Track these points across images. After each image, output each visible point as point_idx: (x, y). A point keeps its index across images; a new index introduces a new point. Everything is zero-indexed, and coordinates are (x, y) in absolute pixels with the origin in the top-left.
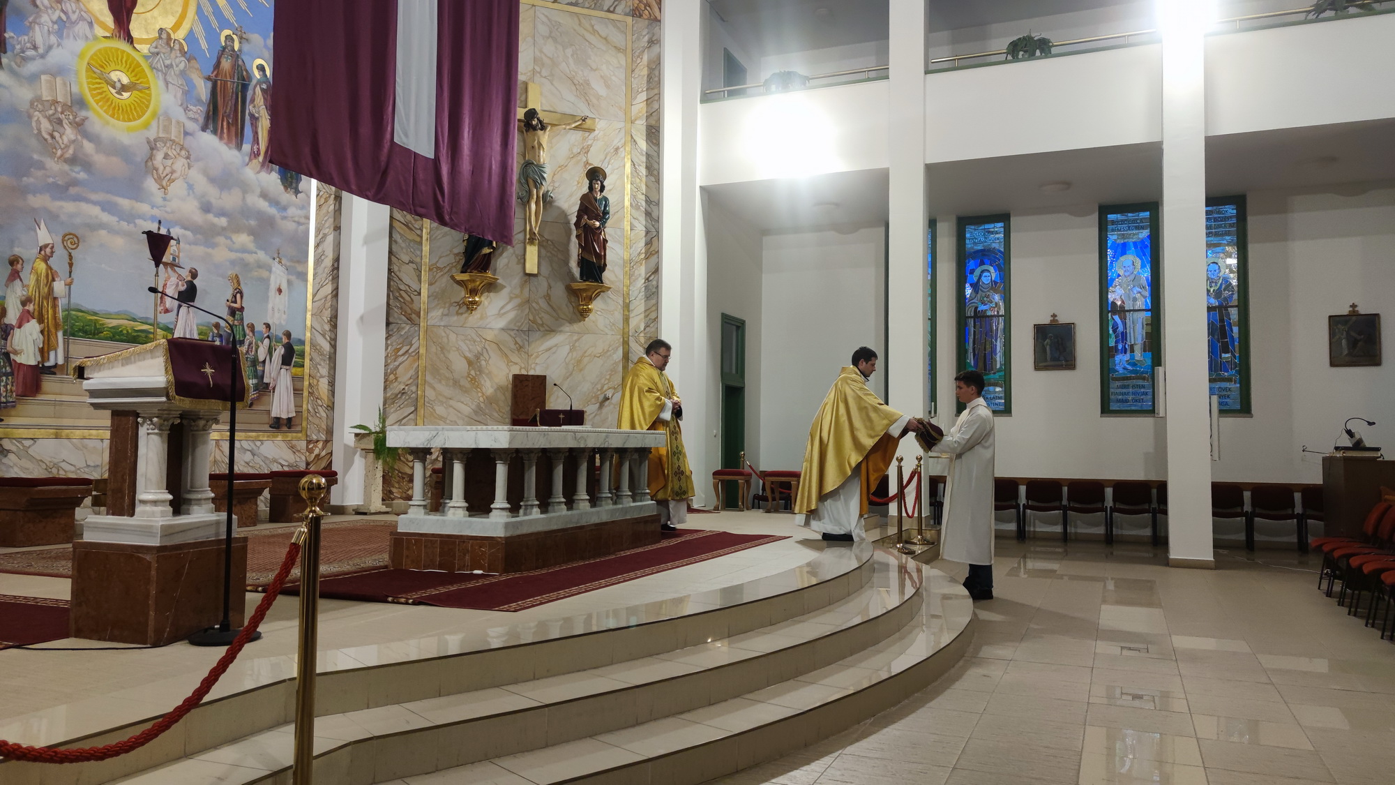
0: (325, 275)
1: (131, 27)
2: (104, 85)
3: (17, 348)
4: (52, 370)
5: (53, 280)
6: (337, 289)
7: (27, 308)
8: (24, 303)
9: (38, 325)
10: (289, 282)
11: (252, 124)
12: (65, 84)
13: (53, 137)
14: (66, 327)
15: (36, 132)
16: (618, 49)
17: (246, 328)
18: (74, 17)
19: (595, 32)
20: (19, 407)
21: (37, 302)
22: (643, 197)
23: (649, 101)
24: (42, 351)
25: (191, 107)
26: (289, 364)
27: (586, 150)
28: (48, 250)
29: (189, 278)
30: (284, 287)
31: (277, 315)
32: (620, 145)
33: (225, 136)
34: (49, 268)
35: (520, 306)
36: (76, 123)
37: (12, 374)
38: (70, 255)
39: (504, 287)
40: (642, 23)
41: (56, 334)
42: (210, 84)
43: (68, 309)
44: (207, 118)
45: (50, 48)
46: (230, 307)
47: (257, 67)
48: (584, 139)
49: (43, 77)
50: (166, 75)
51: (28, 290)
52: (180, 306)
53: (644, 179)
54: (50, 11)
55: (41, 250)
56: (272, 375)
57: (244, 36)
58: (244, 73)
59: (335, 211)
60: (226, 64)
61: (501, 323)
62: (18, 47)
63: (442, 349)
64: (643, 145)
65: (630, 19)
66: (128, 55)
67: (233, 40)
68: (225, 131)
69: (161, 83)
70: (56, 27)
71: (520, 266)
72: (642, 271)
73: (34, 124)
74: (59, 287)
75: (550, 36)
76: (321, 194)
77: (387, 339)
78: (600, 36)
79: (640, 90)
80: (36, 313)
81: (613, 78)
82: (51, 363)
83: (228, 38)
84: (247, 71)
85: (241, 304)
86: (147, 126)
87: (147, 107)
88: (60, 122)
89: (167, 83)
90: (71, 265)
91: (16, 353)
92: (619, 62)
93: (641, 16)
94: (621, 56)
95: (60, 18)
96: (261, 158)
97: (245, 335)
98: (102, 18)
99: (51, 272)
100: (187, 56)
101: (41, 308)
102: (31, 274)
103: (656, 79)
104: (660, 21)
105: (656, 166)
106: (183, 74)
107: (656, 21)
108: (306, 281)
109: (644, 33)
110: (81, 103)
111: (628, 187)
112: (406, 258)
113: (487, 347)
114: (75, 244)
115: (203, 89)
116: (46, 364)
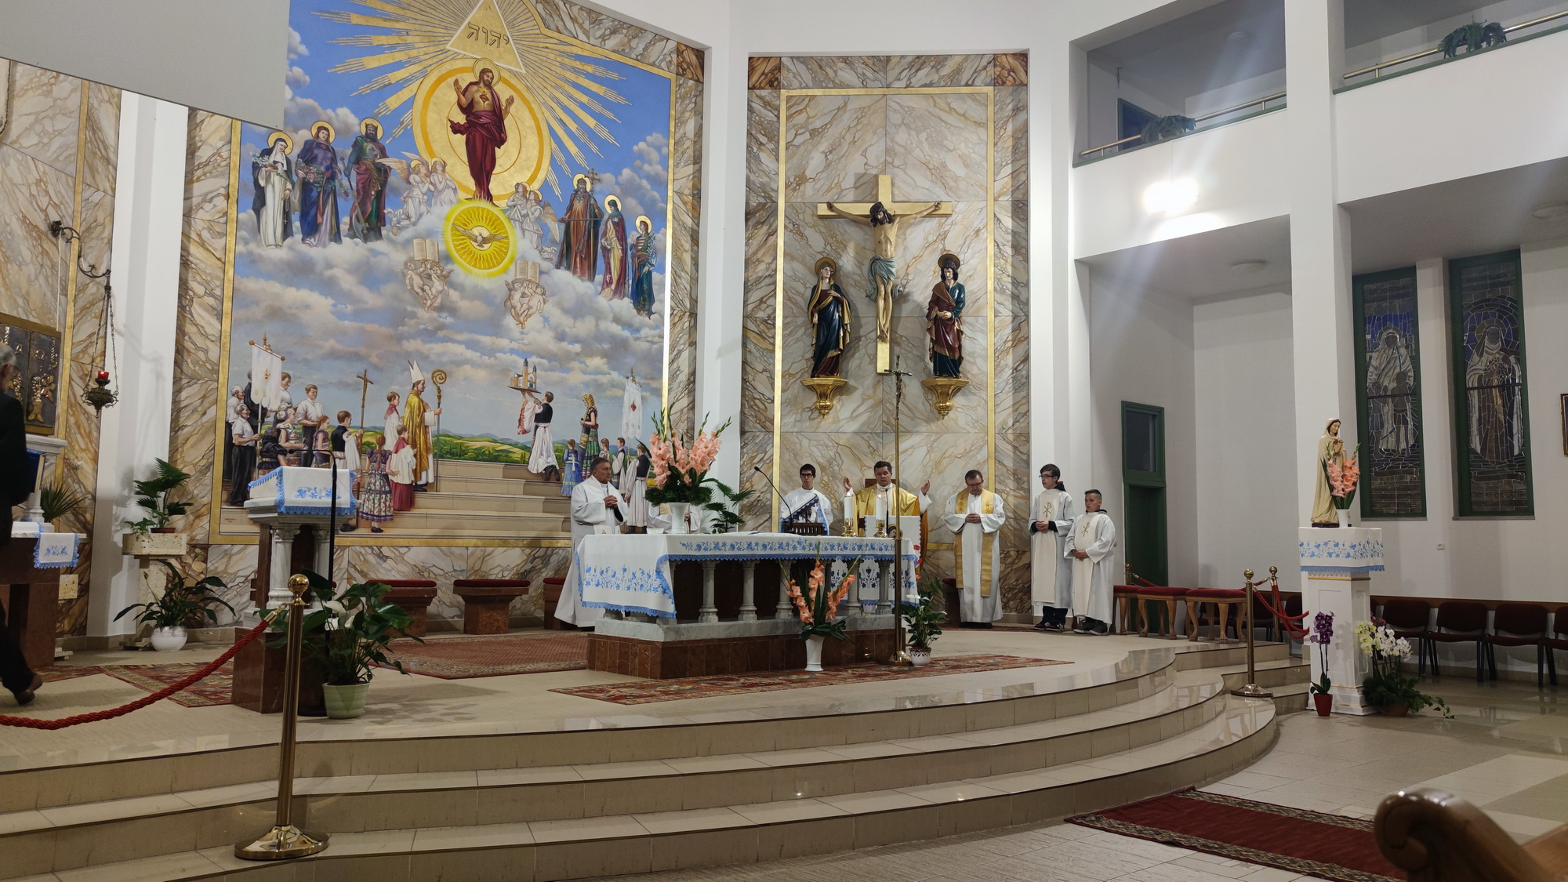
0: (680, 389)
1: (490, 186)
2: (468, 240)
3: (394, 470)
4: (424, 488)
5: (425, 411)
6: (694, 401)
7: (402, 436)
8: (400, 432)
9: (411, 450)
10: (643, 398)
11: (604, 256)
12: (433, 244)
13: (423, 290)
15: (409, 288)
16: (978, 124)
17: (600, 444)
18: (440, 187)
19: (951, 110)
20: (396, 520)
21: (410, 431)
22: (1009, 280)
23: (1014, 174)
24: (415, 472)
25: (546, 249)
26: (644, 475)
27: (943, 237)
28: (420, 386)
30: (638, 403)
31: (631, 430)
32: (981, 226)
33: (578, 270)
34: (421, 401)
35: (873, 407)
36: (443, 276)
37: (390, 492)
38: (439, 389)
39: (856, 389)
40: (1005, 91)
41: (428, 458)
42: (563, 226)
43: (438, 436)
44: (561, 256)
45: (421, 215)
46: (584, 425)
47: (609, 203)
48: (941, 225)
49: (415, 241)
50: (522, 223)
51: (403, 421)
52: (537, 427)
53: (1010, 260)
54: (420, 185)
55: (414, 387)
56: (626, 487)
57: (596, 177)
58: (596, 211)
59: (690, 328)
60: (579, 205)
61: (854, 426)
62: (395, 219)
63: (795, 455)
64: (1008, 222)
65: (991, 88)
66: (488, 211)
67: (585, 182)
68: (579, 265)
69: (518, 232)
70: (426, 197)
71: (872, 366)
72: (1009, 360)
73: (407, 281)
74: (429, 417)
75: (903, 123)
76: (675, 312)
77: (742, 448)
78: (957, 113)
79: (1004, 164)
80: (410, 440)
81: (973, 155)
82: (422, 482)
83: (582, 182)
84: (599, 208)
85: (595, 420)
86: (505, 271)
87: (506, 254)
88: (429, 277)
89: (523, 231)
90: (439, 397)
91: (393, 474)
92: (979, 137)
93: (1004, 83)
94: (982, 131)
95: (429, 189)
96: (613, 286)
97: (599, 450)
98: (465, 183)
99: (423, 405)
100: (542, 204)
101: (414, 434)
102: (405, 407)
103: (1023, 148)
104: (1026, 85)
105: (1023, 243)
106: (538, 219)
107: (1024, 85)
108: (660, 396)
109: (1008, 102)
110: (447, 258)
111: (991, 270)
112: (760, 368)
113: (839, 451)
114: (443, 379)
115: (557, 231)
116: (419, 483)
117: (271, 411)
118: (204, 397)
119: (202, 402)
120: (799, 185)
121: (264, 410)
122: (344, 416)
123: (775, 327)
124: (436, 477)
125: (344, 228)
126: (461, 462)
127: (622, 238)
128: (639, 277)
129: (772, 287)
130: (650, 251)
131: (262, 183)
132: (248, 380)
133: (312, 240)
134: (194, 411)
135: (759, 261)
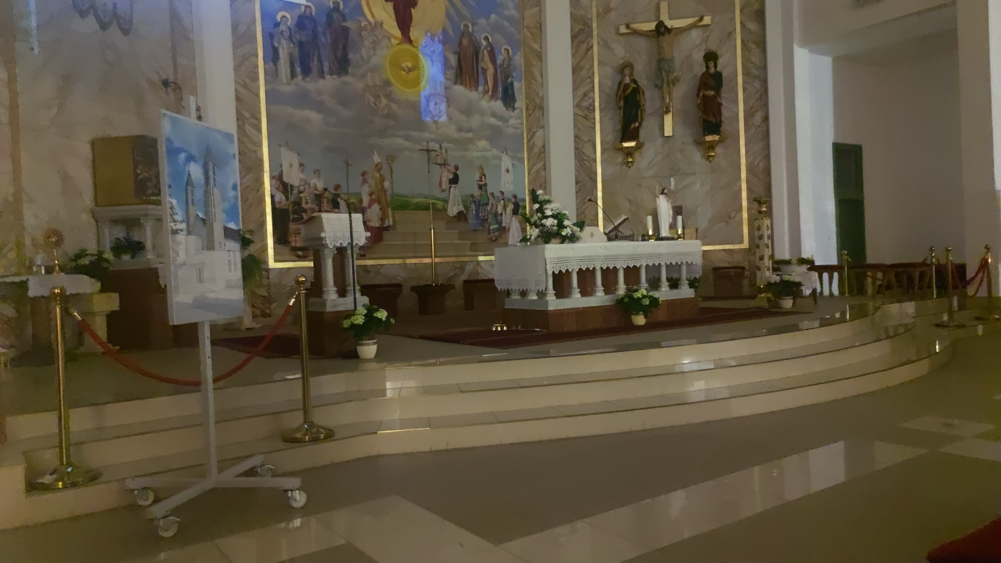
0: (535, 158)
1: (411, 34)
2: (400, 71)
3: (369, 218)
5: (384, 181)
6: (545, 164)
7: (372, 197)
8: (370, 195)
9: (377, 206)
10: (513, 164)
11: (483, 74)
17: (489, 195)
21: (376, 194)
22: (753, 66)
24: (381, 219)
26: (517, 214)
27: (706, 40)
28: (380, 166)
29: (454, 171)
30: (510, 168)
31: (507, 185)
32: (731, 30)
33: (468, 84)
34: (381, 175)
35: (663, 159)
36: (387, 95)
39: (650, 148)
41: (388, 210)
44: (457, 76)
45: (370, 57)
46: (479, 185)
47: (484, 39)
48: (704, 32)
50: (431, 57)
51: (372, 188)
52: (450, 187)
53: (752, 52)
54: (368, 38)
55: (376, 167)
56: (507, 222)
58: (476, 44)
59: (540, 116)
60: (465, 42)
61: (651, 173)
63: (612, 195)
64: (750, 25)
66: (410, 51)
67: (468, 26)
68: (468, 81)
69: (429, 63)
70: (372, 45)
71: (661, 132)
72: (754, 121)
73: (366, 100)
74: (387, 184)
76: (529, 107)
77: (577, 192)
80: (376, 200)
82: (386, 225)
83: (466, 26)
84: (478, 43)
85: (485, 181)
89: (432, 62)
90: (391, 172)
91: (369, 221)
95: (374, 40)
96: (490, 94)
97: (489, 200)
99: (382, 177)
100: (443, 43)
101: (379, 196)
102: (372, 179)
105: (762, 40)
106: (441, 53)
108: (523, 163)
111: (740, 60)
112: (586, 139)
113: (641, 190)
115: (453, 60)
116: (384, 226)
117: (296, 187)
118: (257, 181)
119: (256, 184)
120: (606, 14)
121: (291, 186)
122: (337, 187)
123: (595, 112)
125: (326, 69)
126: (407, 212)
127: (493, 61)
128: (506, 86)
129: (591, 85)
130: (511, 68)
131: (276, 45)
132: (281, 169)
133: (308, 79)
134: (253, 189)
135: (582, 68)
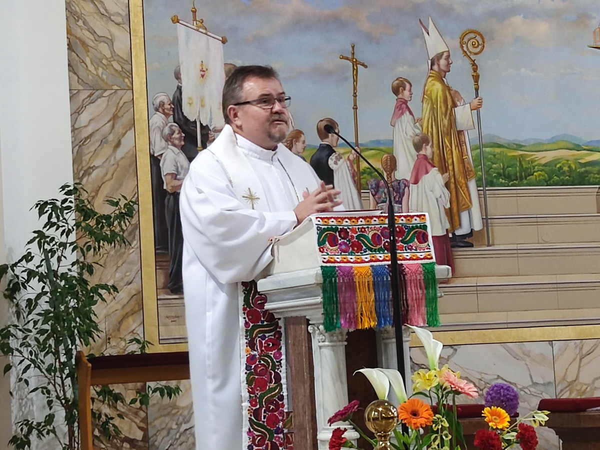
4: (467, 241)
5: (455, 105)
7: (423, 152)
8: (418, 147)
9: (440, 175)
14: (480, 173)
21: (435, 142)
24: (450, 213)
28: (443, 62)
34: (447, 88)
38: (475, 67)
41: (467, 187)
43: (480, 147)
51: (422, 126)
55: (432, 64)
74: (463, 114)
80: (436, 159)
90: (476, 78)
99: (450, 94)
101: (441, 148)
102: (422, 102)
114: (479, 45)
116: (459, 232)
118: (115, 118)
119: (113, 127)
121: (205, 128)
122: (329, 128)
124: (486, 220)
126: (523, 190)
132: (176, 83)
134: (104, 141)
